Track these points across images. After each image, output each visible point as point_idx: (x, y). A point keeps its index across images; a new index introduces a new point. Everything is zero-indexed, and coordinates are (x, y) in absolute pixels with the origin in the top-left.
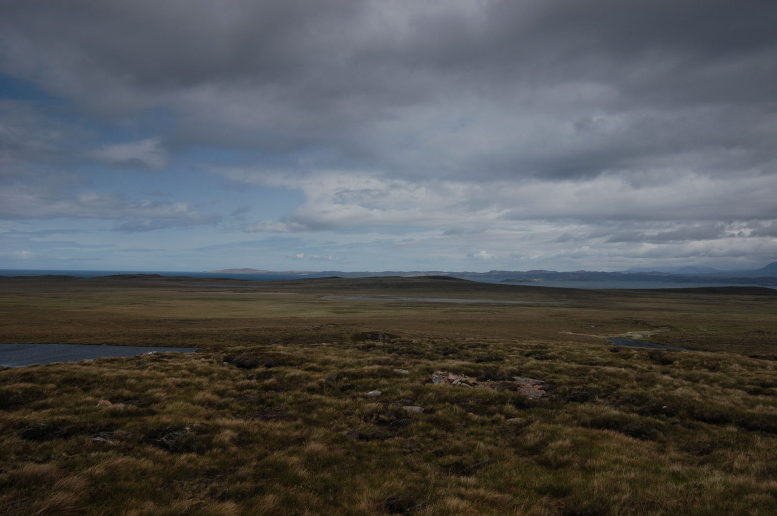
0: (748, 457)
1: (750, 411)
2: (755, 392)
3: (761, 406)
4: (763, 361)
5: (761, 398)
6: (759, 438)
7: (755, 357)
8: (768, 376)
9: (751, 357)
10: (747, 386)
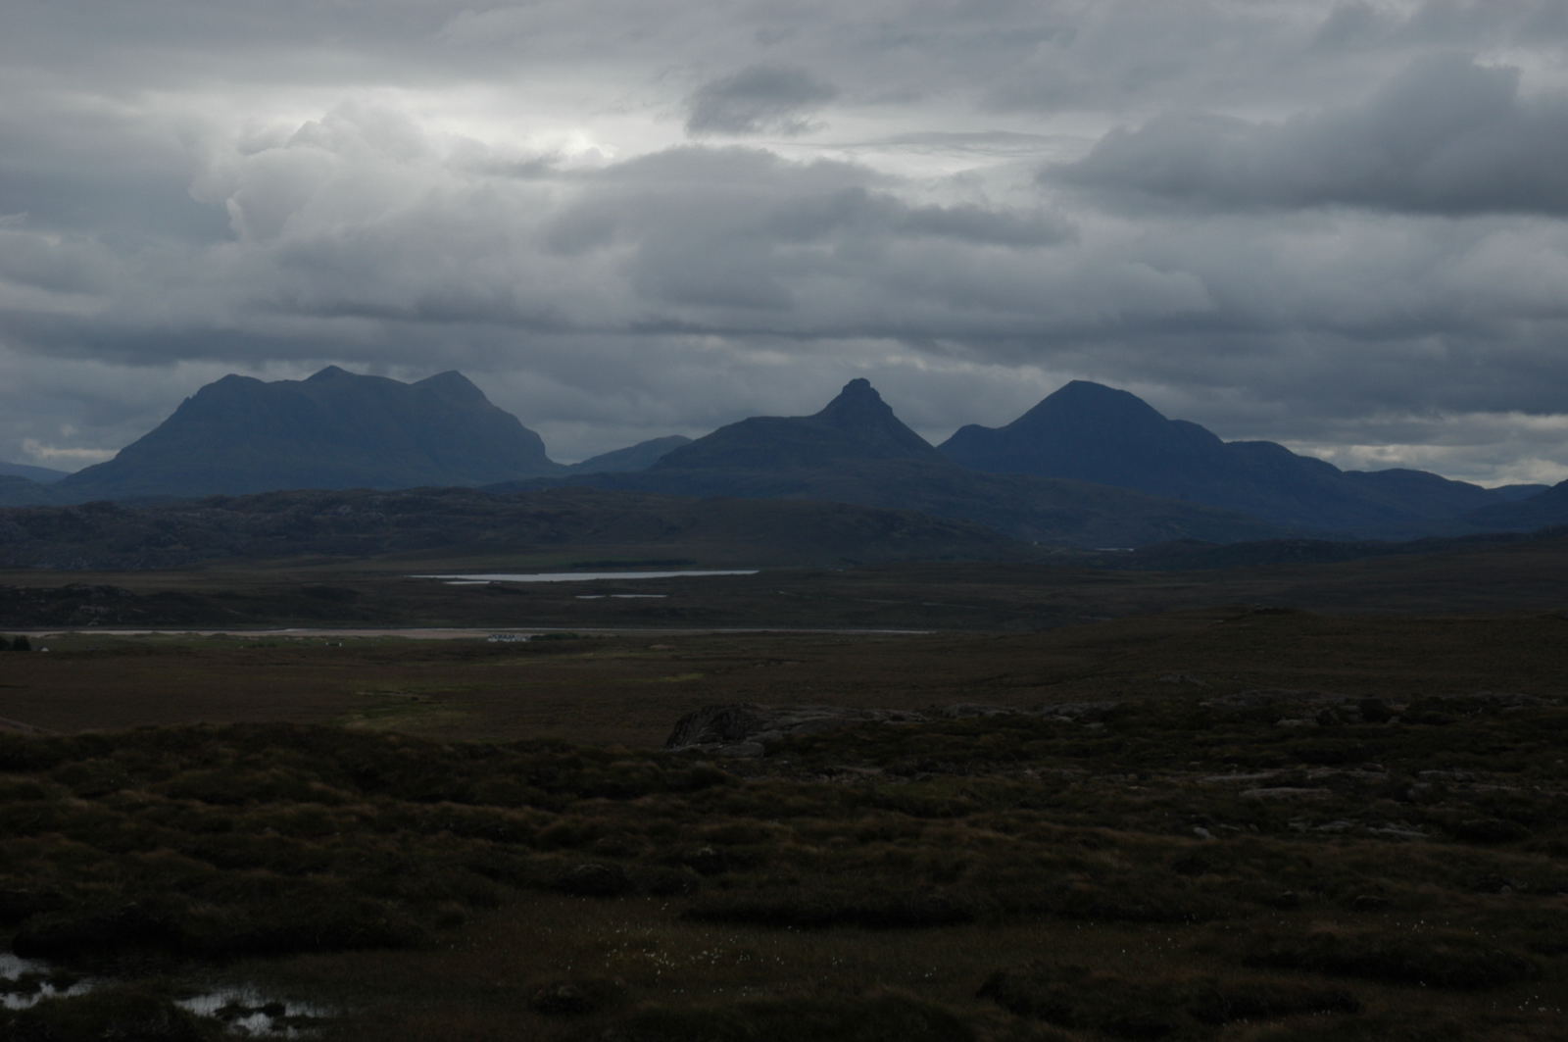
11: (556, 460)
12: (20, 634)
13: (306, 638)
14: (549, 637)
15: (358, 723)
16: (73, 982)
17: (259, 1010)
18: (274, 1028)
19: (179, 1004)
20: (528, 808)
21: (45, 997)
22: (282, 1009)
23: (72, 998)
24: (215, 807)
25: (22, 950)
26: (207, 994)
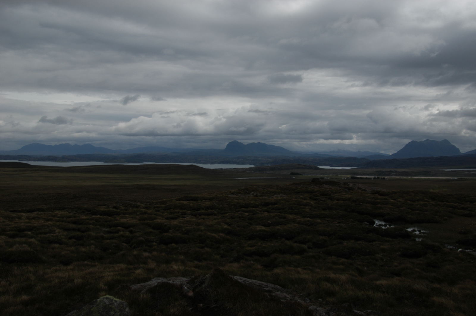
0: (8, 282)
1: (10, 249)
2: (13, 236)
3: (17, 245)
4: (19, 214)
5: (17, 239)
6: (16, 268)
7: (14, 211)
8: (23, 224)
9: (11, 211)
10: (8, 233)
11: (462, 152)
12: (384, 177)
13: (424, 178)
14: (460, 178)
15: (432, 191)
16: (391, 225)
17: (418, 231)
18: (420, 233)
19: (406, 229)
20: (457, 204)
21: (388, 227)
22: (421, 231)
23: (391, 227)
24: (411, 202)
25: (384, 221)
26: (410, 228)
